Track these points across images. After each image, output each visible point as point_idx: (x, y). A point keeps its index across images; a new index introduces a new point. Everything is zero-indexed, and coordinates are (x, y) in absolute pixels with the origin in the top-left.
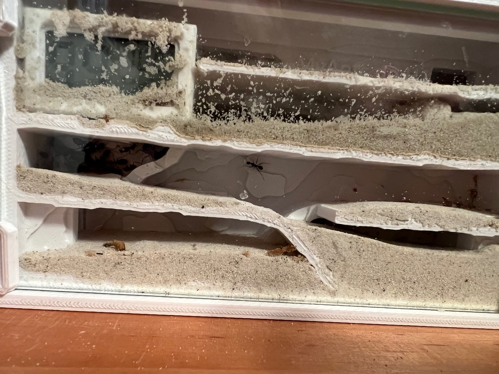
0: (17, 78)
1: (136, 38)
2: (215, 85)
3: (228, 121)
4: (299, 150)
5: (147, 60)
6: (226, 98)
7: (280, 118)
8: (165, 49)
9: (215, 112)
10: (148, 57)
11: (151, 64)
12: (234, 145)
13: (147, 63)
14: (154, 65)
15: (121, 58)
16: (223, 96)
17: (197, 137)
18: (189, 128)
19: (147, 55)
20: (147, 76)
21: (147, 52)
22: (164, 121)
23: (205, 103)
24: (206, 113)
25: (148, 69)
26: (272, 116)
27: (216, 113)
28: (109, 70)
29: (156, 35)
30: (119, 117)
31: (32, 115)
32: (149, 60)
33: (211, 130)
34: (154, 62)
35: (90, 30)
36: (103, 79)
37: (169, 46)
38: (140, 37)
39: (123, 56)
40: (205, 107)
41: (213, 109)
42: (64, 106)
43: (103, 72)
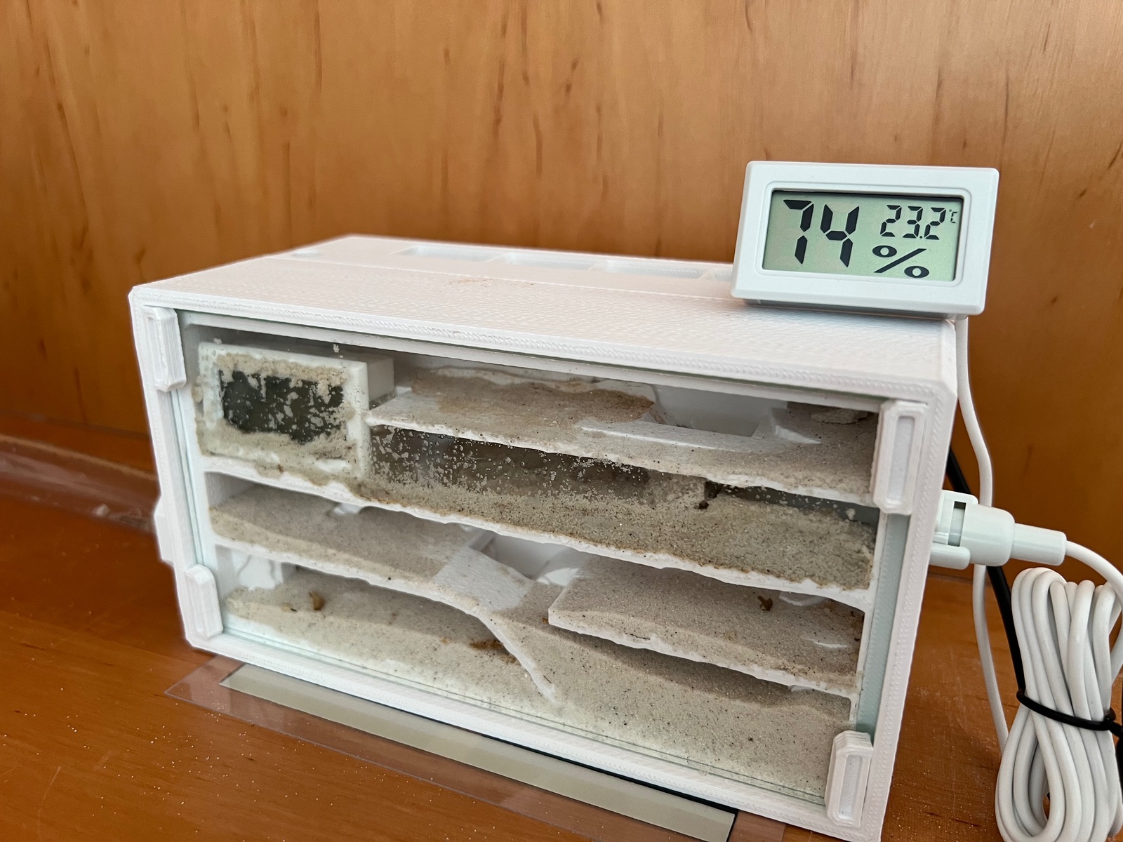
0: (198, 422)
1: (297, 386)
2: (385, 442)
3: (404, 484)
4: (493, 527)
5: (311, 410)
6: (399, 458)
7: (464, 487)
8: (327, 399)
9: (388, 473)
10: (311, 407)
11: (315, 415)
12: (415, 512)
13: (311, 413)
14: (318, 416)
15: (285, 407)
16: (396, 456)
17: (372, 499)
18: (363, 489)
19: (309, 405)
20: (313, 427)
21: (309, 402)
22: (336, 477)
23: (376, 462)
24: (379, 473)
25: (314, 420)
26: (454, 483)
27: (390, 475)
28: (276, 419)
29: (316, 384)
30: (292, 470)
31: (215, 459)
32: (313, 410)
33: (387, 493)
34: (318, 413)
35: (253, 376)
36: (272, 428)
37: (330, 396)
38: (300, 384)
39: (287, 405)
40: (377, 466)
41: (387, 470)
42: (241, 453)
43: (271, 420)
